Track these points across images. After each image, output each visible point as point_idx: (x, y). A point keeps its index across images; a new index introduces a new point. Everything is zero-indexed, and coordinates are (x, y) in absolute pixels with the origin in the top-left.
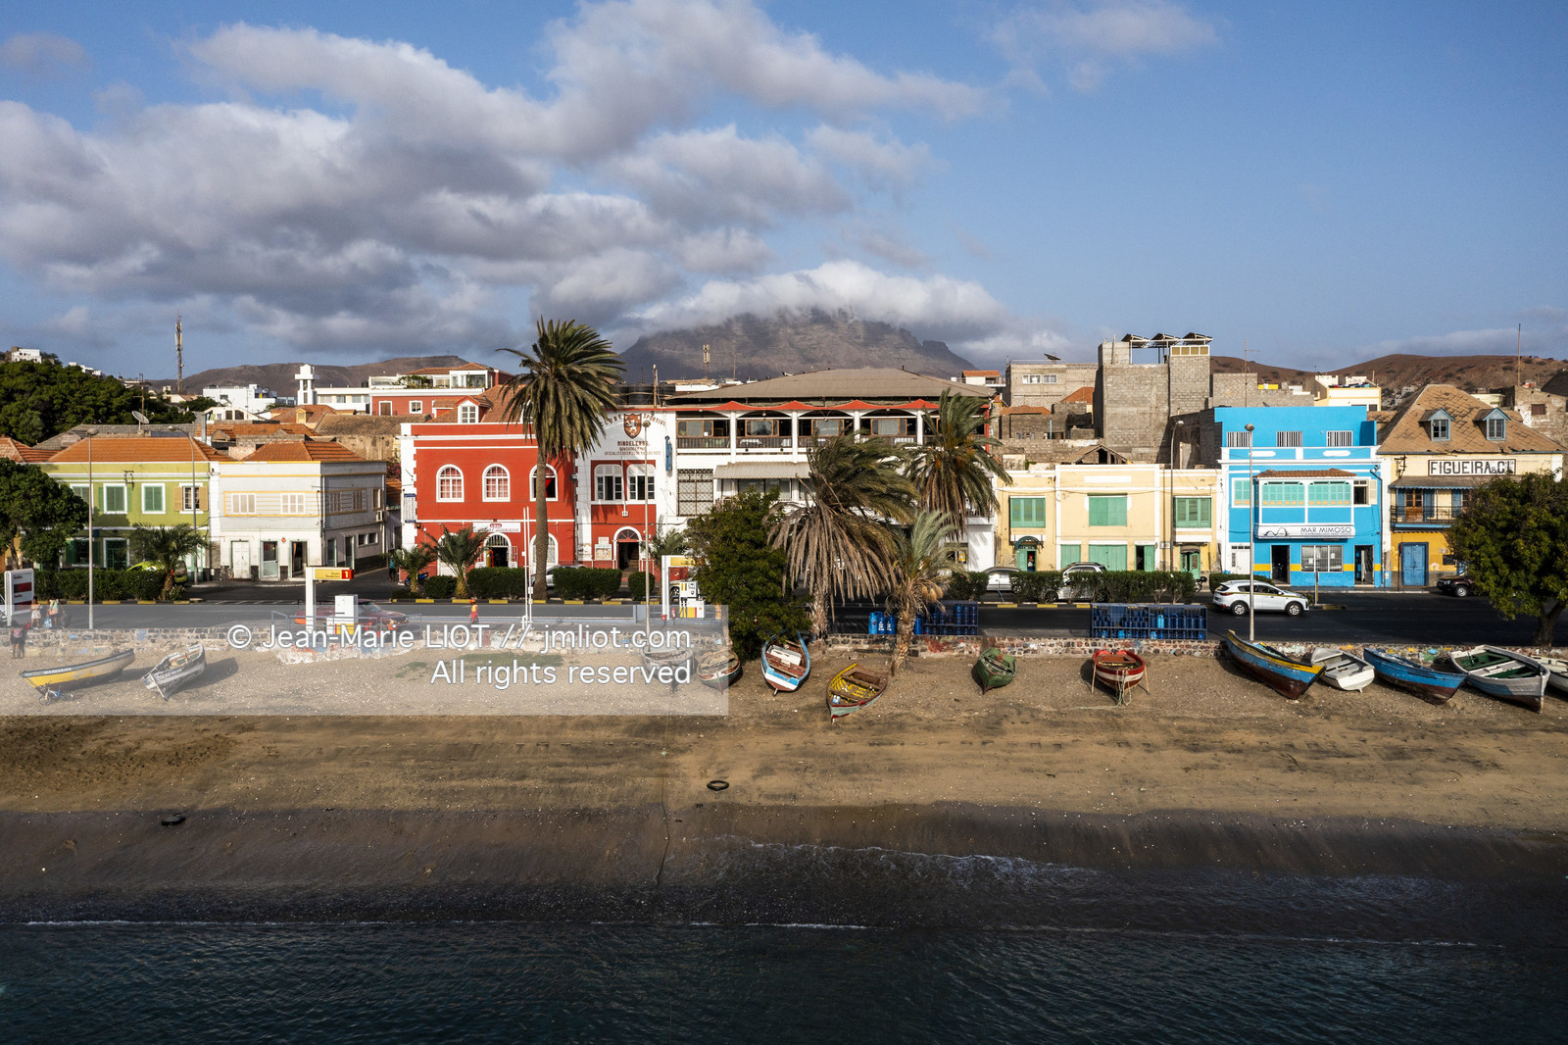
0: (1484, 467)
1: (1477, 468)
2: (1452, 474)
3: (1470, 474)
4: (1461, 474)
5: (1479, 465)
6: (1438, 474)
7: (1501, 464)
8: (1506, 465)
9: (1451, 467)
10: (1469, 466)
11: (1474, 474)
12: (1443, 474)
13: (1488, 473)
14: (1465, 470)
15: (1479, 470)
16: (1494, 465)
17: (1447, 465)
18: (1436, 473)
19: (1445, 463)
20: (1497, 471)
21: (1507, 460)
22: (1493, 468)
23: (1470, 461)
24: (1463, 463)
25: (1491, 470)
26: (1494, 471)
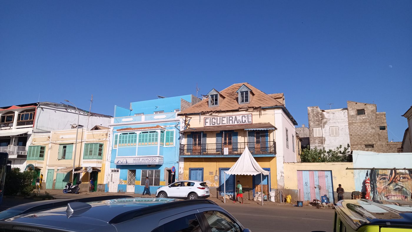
0: (233, 120)
1: (230, 120)
2: (216, 125)
3: (226, 124)
4: (221, 125)
5: (231, 118)
6: (209, 125)
7: (244, 117)
8: (247, 118)
9: (216, 121)
10: (225, 119)
11: (228, 124)
12: (211, 125)
13: (236, 123)
14: (223, 122)
15: (231, 122)
16: (239, 118)
17: (213, 120)
18: (208, 125)
19: (212, 119)
20: (241, 122)
21: (247, 115)
22: (239, 120)
23: (226, 117)
24: (222, 118)
25: (238, 121)
26: (239, 122)
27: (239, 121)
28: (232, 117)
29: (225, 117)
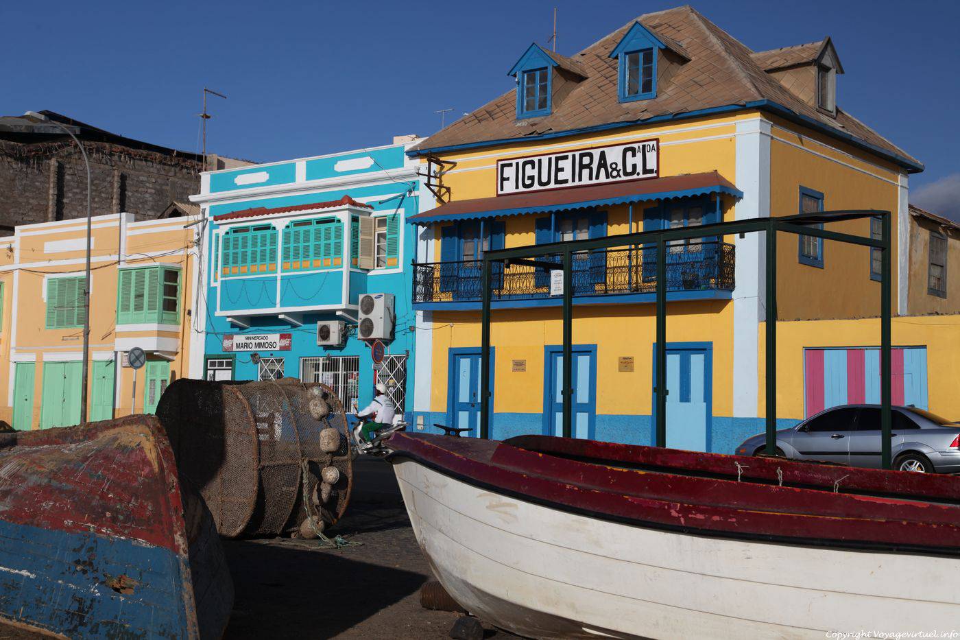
0: (595, 166)
1: (582, 167)
2: (536, 187)
3: (570, 184)
4: (552, 185)
5: (586, 160)
6: (513, 190)
7: (629, 154)
8: (639, 155)
9: (535, 173)
10: (566, 164)
11: (577, 183)
12: (521, 189)
13: (603, 178)
14: (561, 176)
15: (586, 172)
16: (614, 156)
17: (529, 167)
18: (509, 187)
19: (525, 164)
20: (621, 173)
21: (641, 144)
22: (614, 166)
23: (570, 155)
24: (557, 159)
25: (610, 170)
26: (615, 173)
27: (614, 169)
28: (591, 155)
29: (566, 158)
